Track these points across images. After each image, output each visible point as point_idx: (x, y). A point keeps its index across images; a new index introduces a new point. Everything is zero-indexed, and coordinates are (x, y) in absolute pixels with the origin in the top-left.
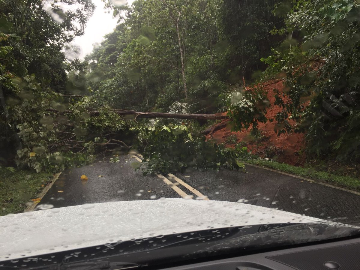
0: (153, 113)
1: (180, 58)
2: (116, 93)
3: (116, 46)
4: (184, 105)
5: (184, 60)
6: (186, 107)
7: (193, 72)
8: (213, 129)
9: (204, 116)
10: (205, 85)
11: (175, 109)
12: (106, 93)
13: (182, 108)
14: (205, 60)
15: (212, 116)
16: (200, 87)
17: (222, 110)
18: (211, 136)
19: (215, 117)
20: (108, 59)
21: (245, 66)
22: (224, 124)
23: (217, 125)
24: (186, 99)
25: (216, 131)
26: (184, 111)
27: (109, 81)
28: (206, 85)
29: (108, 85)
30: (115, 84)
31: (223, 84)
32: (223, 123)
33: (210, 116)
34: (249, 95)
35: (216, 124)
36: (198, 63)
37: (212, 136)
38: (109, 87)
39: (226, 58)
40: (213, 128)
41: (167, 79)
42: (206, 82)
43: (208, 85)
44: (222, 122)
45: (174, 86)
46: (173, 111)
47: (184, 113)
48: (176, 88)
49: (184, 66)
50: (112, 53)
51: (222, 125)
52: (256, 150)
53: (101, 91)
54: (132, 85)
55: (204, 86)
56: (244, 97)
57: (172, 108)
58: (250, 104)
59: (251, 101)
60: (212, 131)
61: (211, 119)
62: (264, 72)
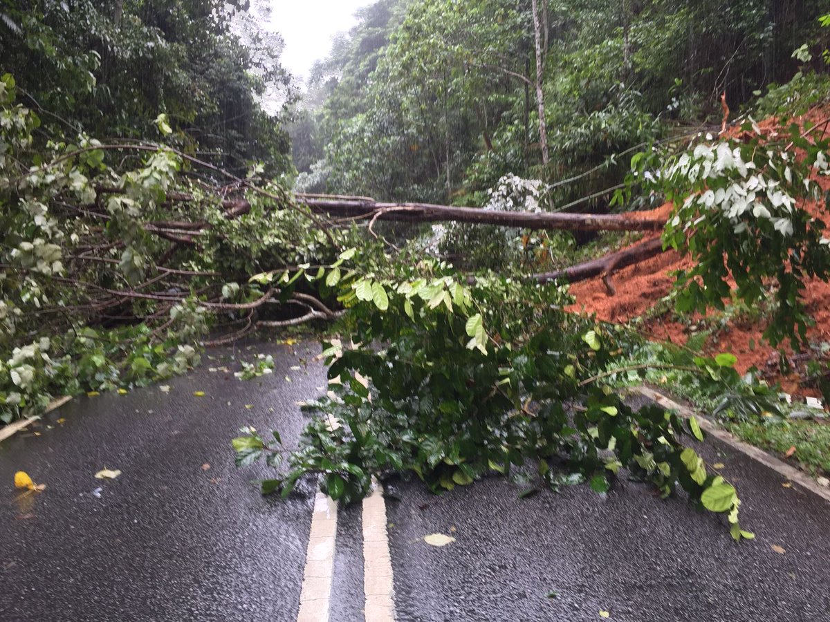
0: (428, 209)
1: (534, 50)
2: (373, 153)
3: (385, 33)
4: (534, 185)
5: (542, 54)
6: (538, 190)
7: (570, 92)
8: (612, 263)
9: (584, 221)
10: (600, 124)
11: (504, 197)
12: (349, 151)
13: (525, 192)
14: (604, 51)
15: (612, 221)
16: (583, 131)
17: (648, 201)
18: (605, 282)
19: (622, 224)
20: (365, 66)
21: (726, 69)
22: (651, 247)
23: (627, 249)
24: (539, 167)
25: (622, 268)
26: (530, 203)
27: (359, 120)
28: (603, 126)
29: (355, 131)
30: (370, 128)
31: (657, 122)
32: (645, 245)
33: (605, 222)
34: (777, 157)
35: (625, 245)
36: (586, 64)
37: (609, 283)
38: (355, 135)
39: (669, 45)
40: (610, 259)
41: (505, 113)
42: (602, 115)
43: (610, 125)
44: (643, 241)
45: (516, 132)
46: (498, 201)
47: (529, 209)
48: (521, 137)
49: (542, 70)
50: (373, 51)
51: (642, 249)
52: (763, 354)
53: (339, 144)
54: (412, 130)
55: (598, 128)
56: (751, 165)
57: (496, 194)
58: (781, 199)
59: (784, 187)
60: (608, 267)
61: (611, 229)
62: (786, 86)
